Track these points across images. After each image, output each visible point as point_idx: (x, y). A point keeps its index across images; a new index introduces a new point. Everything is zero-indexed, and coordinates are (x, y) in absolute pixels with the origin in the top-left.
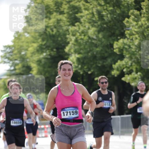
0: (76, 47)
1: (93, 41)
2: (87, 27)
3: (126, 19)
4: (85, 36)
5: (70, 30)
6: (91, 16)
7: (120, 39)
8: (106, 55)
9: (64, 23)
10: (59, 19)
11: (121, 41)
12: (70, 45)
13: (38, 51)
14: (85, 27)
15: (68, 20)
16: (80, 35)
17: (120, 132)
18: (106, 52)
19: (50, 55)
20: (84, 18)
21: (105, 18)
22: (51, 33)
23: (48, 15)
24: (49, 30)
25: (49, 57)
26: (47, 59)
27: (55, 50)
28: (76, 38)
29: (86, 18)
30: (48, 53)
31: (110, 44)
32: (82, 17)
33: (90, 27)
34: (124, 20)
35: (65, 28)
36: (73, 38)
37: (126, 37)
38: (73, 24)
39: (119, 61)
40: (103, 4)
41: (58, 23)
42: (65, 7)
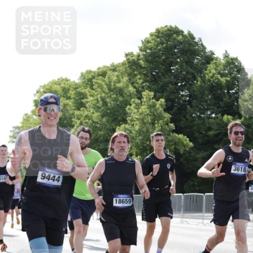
1: (97, 125)
2: (91, 111)
3: (128, 106)
4: (89, 119)
5: (75, 115)
6: (96, 102)
7: (122, 124)
9: (71, 107)
10: (66, 103)
11: (123, 126)
14: (90, 111)
15: (75, 105)
16: (85, 119)
20: (89, 103)
21: (109, 104)
28: (81, 122)
29: (91, 104)
32: (87, 102)
33: (95, 112)
34: (126, 107)
35: (71, 112)
36: (78, 122)
37: (128, 123)
38: (79, 109)
40: (107, 92)
41: (64, 107)
42: (72, 93)
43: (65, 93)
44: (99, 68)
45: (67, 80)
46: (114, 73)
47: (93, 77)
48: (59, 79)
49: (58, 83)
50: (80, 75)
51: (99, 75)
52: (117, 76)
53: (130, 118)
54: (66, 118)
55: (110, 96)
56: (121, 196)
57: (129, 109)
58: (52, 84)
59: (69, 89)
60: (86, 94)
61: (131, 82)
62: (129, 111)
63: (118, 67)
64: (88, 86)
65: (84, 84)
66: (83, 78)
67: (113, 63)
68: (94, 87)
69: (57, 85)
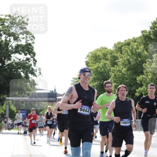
0: (115, 79)
1: (125, 76)
2: (121, 68)
3: (144, 64)
4: (120, 73)
5: (111, 70)
6: (124, 61)
7: (140, 75)
8: (132, 84)
9: (108, 65)
10: (105, 63)
11: (141, 76)
12: (111, 78)
13: (92, 81)
14: (120, 67)
15: (111, 63)
16: (117, 72)
17: (140, 129)
18: (132, 82)
19: (99, 83)
20: (120, 62)
21: (131, 63)
22: (100, 71)
23: (99, 60)
24: (99, 69)
25: (99, 85)
26: (98, 85)
27: (102, 81)
28: (115, 74)
29: (121, 63)
30: (99, 82)
31: (135, 78)
32: (119, 62)
33: (123, 68)
34: (143, 64)
35: (108, 68)
36: (113, 74)
37: (144, 74)
38: (113, 66)
39: (140, 88)
40: (131, 55)
41: (104, 65)
42: (109, 56)
43: (105, 57)
44: (125, 41)
45: (106, 48)
46: (135, 43)
47: (122, 46)
48: (100, 48)
49: (100, 50)
50: (114, 45)
51: (125, 45)
52: (137, 45)
53: (145, 71)
54: (105, 72)
55: (133, 58)
56: (125, 120)
57: (145, 65)
58: (96, 51)
59: (107, 54)
60: (118, 57)
61: (146, 48)
62: (145, 67)
63: (137, 39)
64: (119, 52)
65: (116, 51)
66: (115, 47)
67: (134, 37)
68: (123, 52)
69: (99, 51)
